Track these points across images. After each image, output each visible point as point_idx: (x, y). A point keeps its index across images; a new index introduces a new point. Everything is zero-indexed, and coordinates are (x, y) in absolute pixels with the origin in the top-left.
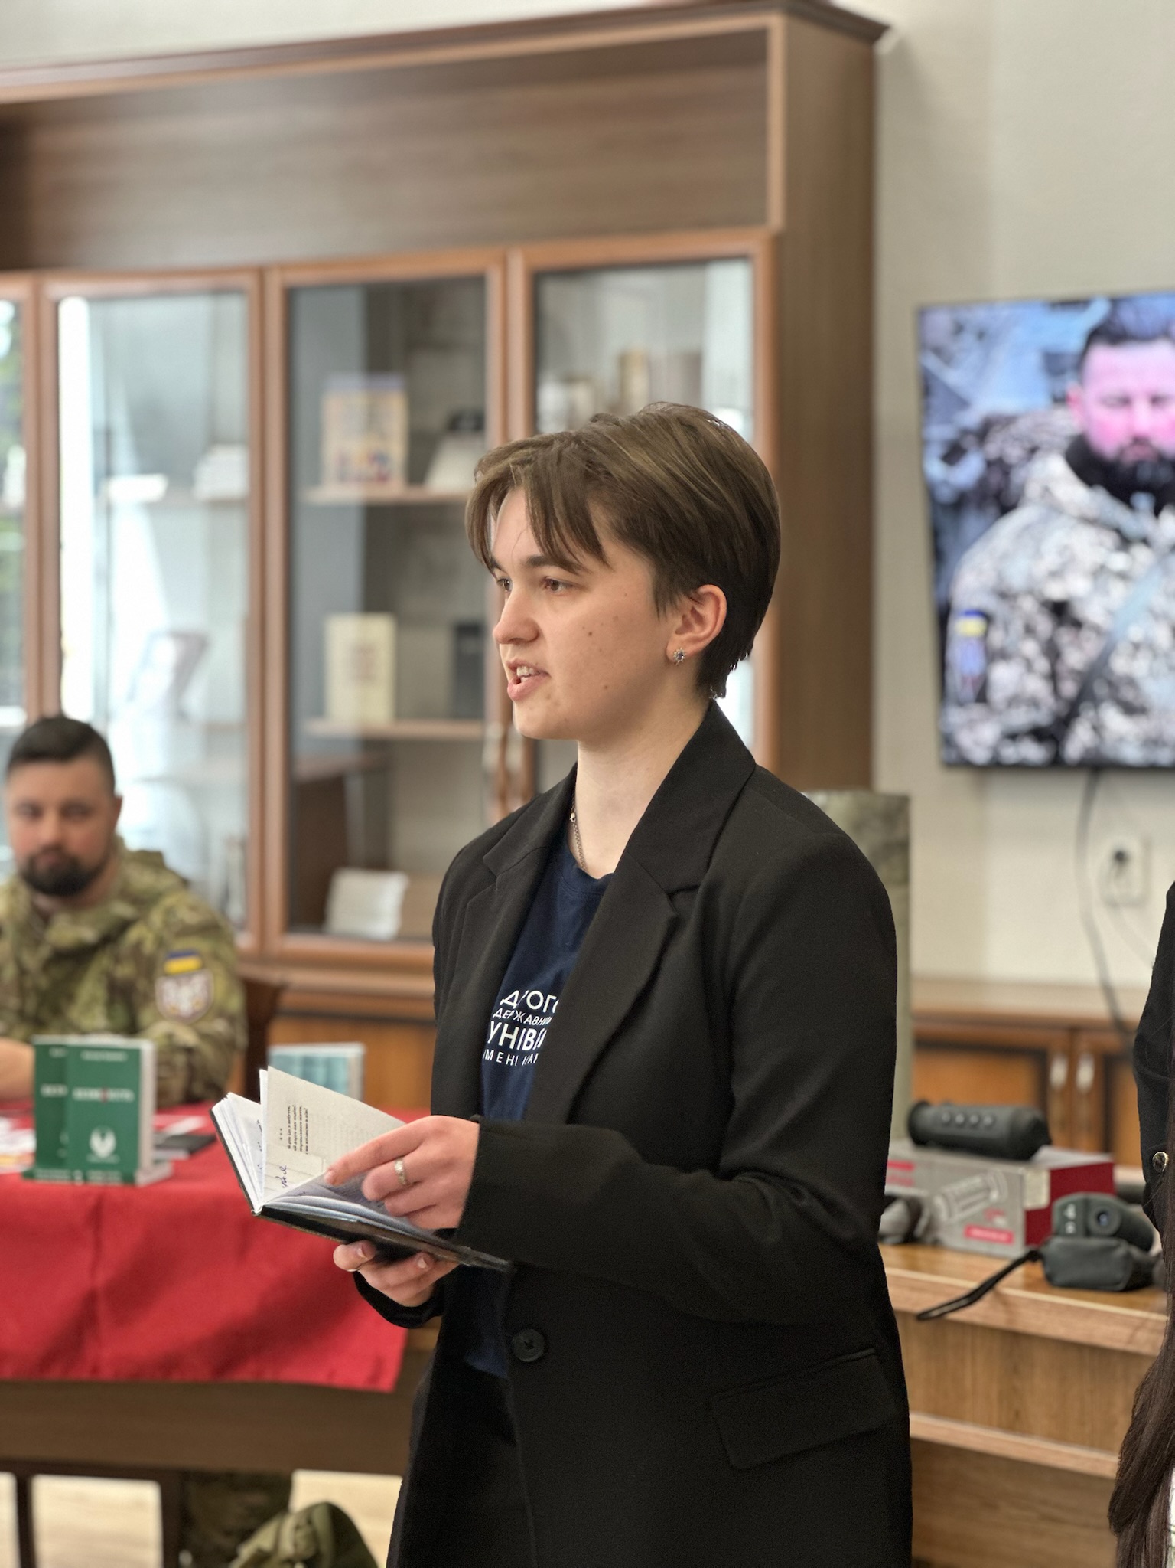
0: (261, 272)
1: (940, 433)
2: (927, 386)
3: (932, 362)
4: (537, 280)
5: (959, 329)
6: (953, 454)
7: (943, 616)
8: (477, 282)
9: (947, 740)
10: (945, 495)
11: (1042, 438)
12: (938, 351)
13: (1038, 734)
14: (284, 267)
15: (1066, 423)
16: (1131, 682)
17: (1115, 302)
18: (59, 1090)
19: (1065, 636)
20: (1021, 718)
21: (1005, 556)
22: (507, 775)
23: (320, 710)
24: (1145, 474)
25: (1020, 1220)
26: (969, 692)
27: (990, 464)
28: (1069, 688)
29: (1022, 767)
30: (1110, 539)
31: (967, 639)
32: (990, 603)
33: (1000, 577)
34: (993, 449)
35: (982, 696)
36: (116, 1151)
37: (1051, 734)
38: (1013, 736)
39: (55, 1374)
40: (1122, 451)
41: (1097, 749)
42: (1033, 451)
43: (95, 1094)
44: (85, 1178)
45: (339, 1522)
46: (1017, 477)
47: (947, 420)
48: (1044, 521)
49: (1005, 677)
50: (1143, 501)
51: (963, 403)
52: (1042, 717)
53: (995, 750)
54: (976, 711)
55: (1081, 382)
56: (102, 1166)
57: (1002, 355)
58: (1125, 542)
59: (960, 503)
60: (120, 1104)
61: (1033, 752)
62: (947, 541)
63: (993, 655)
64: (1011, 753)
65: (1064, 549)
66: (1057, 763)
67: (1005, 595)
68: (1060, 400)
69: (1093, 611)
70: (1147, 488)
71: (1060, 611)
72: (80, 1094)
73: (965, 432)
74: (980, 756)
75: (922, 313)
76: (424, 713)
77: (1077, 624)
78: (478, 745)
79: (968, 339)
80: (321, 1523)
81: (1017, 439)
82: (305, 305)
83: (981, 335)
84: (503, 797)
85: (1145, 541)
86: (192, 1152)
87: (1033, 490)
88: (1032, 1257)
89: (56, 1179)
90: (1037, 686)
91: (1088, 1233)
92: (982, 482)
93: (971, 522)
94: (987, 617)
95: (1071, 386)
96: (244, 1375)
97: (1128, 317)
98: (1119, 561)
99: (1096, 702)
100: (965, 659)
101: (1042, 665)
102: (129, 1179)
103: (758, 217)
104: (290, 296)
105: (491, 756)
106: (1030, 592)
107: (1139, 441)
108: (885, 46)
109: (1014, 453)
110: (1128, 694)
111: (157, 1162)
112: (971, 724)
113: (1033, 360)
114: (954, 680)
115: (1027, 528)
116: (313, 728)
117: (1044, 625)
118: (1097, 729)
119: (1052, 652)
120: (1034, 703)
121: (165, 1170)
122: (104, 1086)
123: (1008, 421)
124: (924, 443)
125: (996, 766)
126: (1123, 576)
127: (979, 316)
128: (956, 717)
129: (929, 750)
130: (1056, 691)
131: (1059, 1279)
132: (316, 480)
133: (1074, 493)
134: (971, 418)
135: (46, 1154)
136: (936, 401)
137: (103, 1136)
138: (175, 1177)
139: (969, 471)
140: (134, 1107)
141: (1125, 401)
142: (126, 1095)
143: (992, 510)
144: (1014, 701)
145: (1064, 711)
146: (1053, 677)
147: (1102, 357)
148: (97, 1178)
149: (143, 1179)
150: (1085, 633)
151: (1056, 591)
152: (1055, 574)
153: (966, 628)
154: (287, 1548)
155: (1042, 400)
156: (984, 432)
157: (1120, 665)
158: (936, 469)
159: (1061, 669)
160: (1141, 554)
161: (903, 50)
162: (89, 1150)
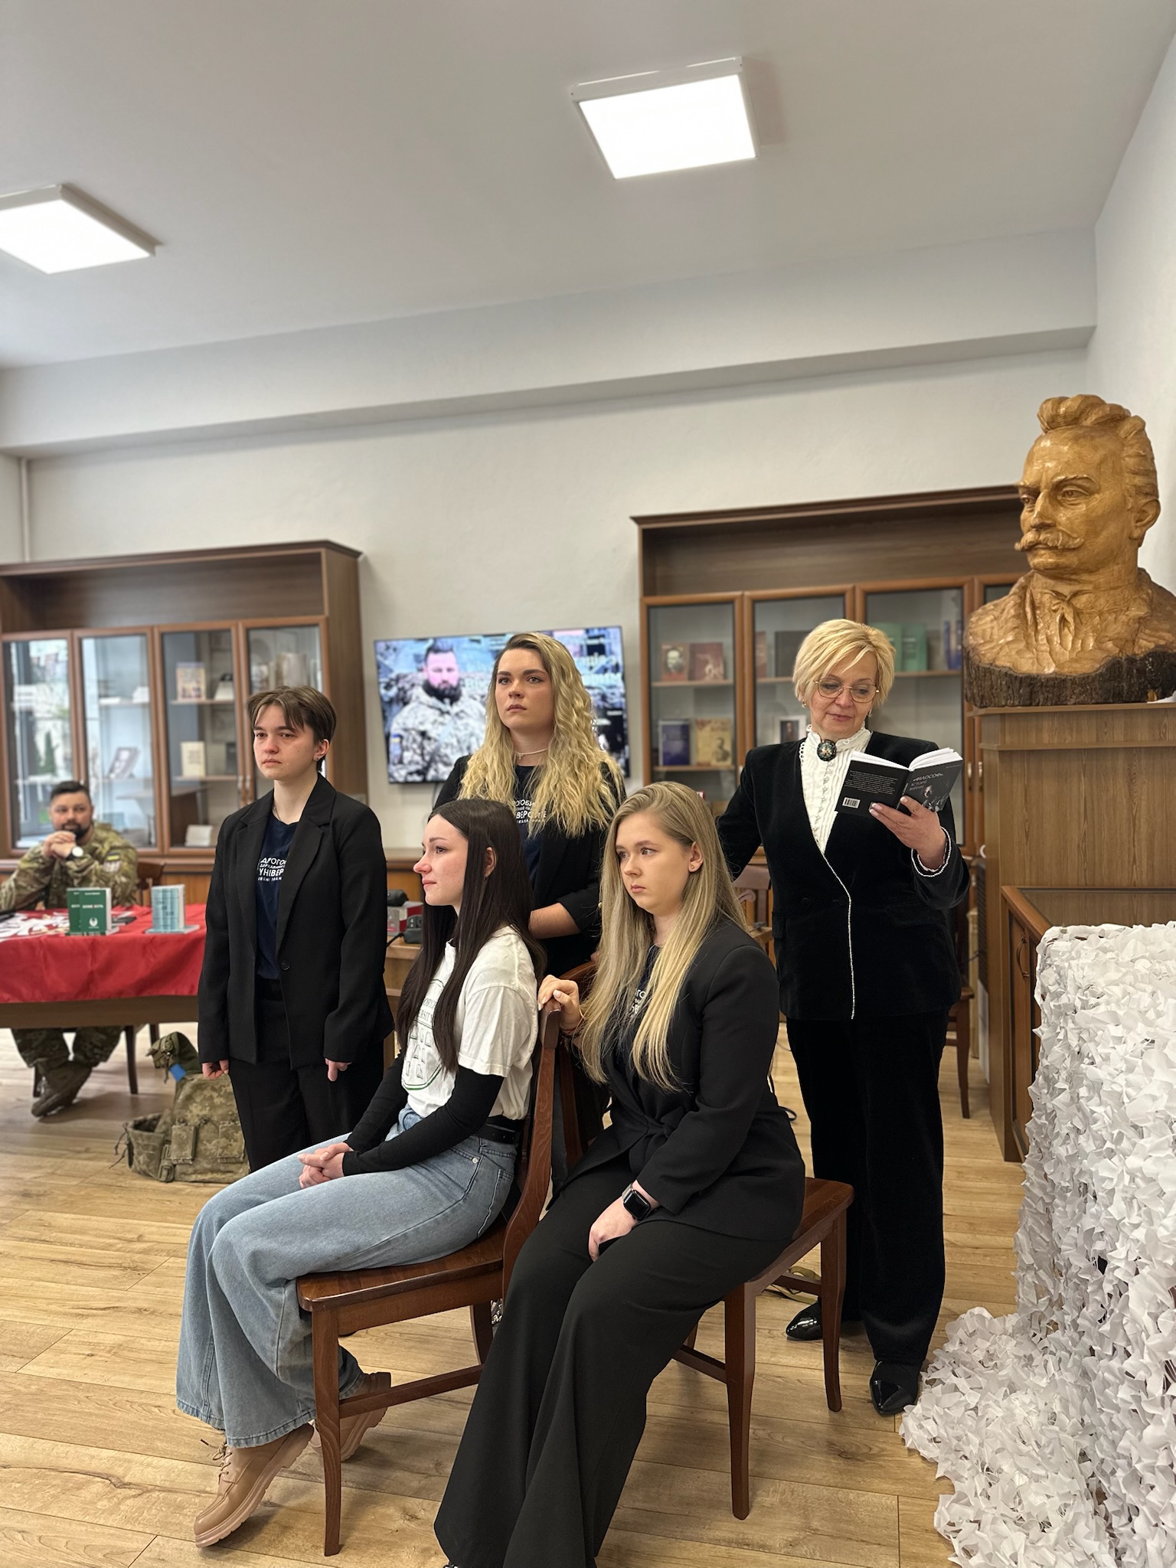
0: (152, 628)
1: (384, 680)
2: (379, 666)
3: (380, 658)
4: (248, 631)
5: (388, 648)
6: (388, 687)
7: (387, 737)
8: (228, 631)
9: (390, 775)
10: (386, 699)
11: (416, 682)
12: (382, 654)
13: (418, 772)
14: (158, 626)
15: (421, 677)
16: (446, 756)
17: (435, 639)
18: (78, 906)
19: (426, 743)
20: (413, 768)
21: (407, 718)
22: (246, 792)
23: (180, 772)
24: (447, 692)
25: (398, 924)
26: (396, 761)
27: (400, 690)
28: (427, 758)
29: (414, 783)
30: (437, 712)
31: (395, 743)
32: (402, 733)
33: (404, 724)
34: (400, 685)
35: (401, 762)
36: (98, 925)
37: (422, 772)
38: (411, 774)
39: (81, 998)
40: (440, 685)
41: (437, 777)
42: (413, 685)
43: (91, 906)
44: (88, 934)
45: (181, 1037)
46: (409, 693)
47: (386, 676)
48: (417, 707)
49: (408, 756)
50: (447, 701)
51: (391, 671)
52: (419, 767)
53: (406, 778)
54: (400, 766)
55: (426, 664)
56: (94, 930)
57: (401, 656)
58: (442, 713)
59: (391, 702)
60: (99, 909)
61: (417, 778)
62: (387, 714)
63: (403, 749)
64: (410, 779)
65: (423, 715)
66: (425, 781)
67: (406, 730)
68: (420, 670)
69: (432, 734)
70: (448, 696)
71: (423, 734)
72: (84, 907)
73: (392, 680)
74: (401, 780)
75: (376, 642)
76: (217, 773)
77: (429, 739)
78: (237, 782)
79: (391, 651)
80: (175, 1039)
81: (408, 682)
82: (167, 639)
83: (395, 650)
84: (244, 799)
85: (448, 713)
86: (127, 923)
87: (414, 698)
88: (400, 935)
89: (77, 936)
90: (418, 758)
91: (417, 927)
92: (397, 695)
93: (395, 708)
94: (401, 737)
95: (423, 665)
96: (145, 994)
97: (439, 644)
98: (441, 719)
99: (436, 762)
100: (395, 750)
101: (419, 751)
102: (103, 934)
103: (321, 612)
104: (162, 635)
105: (240, 785)
106: (414, 729)
107: (445, 682)
108: (360, 559)
109: (407, 686)
110: (445, 759)
111: (113, 927)
112: (397, 770)
113: (411, 658)
114: (392, 757)
115: (412, 709)
116: (176, 779)
117: (419, 739)
118: (436, 770)
119: (422, 747)
120: (417, 763)
121: (117, 930)
122: (93, 904)
123: (405, 676)
124: (379, 683)
125: (406, 783)
126: (442, 724)
127: (394, 644)
128: (393, 768)
129: (385, 780)
130: (423, 759)
131: (409, 941)
132: (175, 697)
133: (425, 698)
134: (393, 676)
135: (74, 926)
136: (381, 670)
137: (93, 920)
138: (120, 932)
139: (393, 692)
140: (105, 909)
141: (440, 670)
142: (102, 906)
143: (401, 704)
144: (410, 763)
145: (425, 764)
146: (422, 755)
147: (432, 656)
148: (92, 934)
149: (108, 933)
150: (432, 741)
151: (422, 728)
152: (421, 723)
153: (394, 741)
154: (163, 1048)
155: (414, 670)
156: (397, 680)
157: (443, 751)
158: (383, 691)
159: (425, 752)
160: (447, 716)
161: (366, 560)
162: (89, 925)
